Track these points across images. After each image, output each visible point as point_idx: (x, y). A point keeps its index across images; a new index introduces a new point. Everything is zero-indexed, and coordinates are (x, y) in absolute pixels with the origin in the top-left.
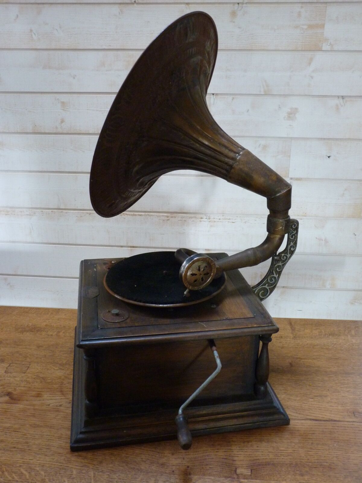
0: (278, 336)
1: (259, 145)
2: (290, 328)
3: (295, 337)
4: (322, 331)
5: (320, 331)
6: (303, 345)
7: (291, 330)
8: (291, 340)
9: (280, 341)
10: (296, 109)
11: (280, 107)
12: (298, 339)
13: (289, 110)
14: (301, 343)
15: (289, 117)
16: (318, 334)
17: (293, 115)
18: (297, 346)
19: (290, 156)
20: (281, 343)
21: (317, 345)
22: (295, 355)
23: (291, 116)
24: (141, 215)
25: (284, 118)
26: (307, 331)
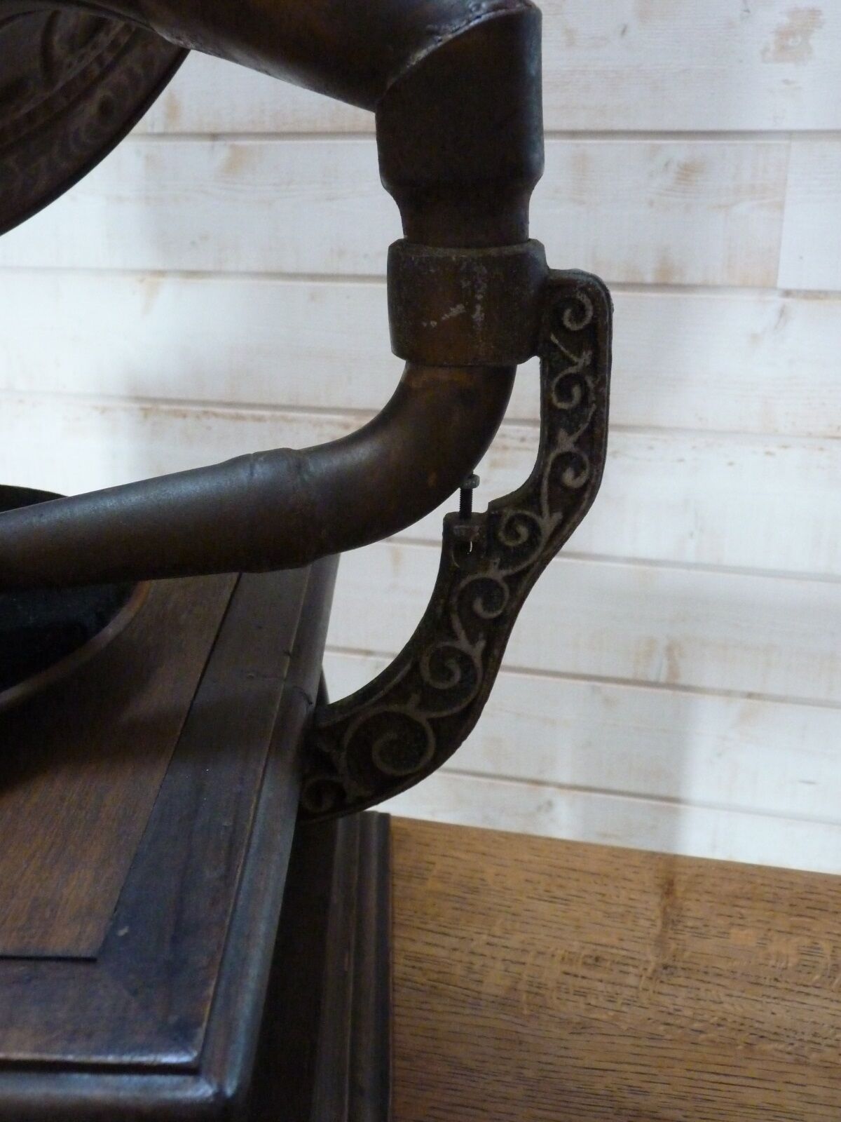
0: (584, 952)
1: (667, 165)
2: (658, 912)
3: (666, 967)
4: (823, 944)
5: (807, 942)
6: (696, 1025)
7: (659, 923)
8: (643, 983)
9: (584, 983)
10: (814, 13)
11: (748, 11)
12: (681, 981)
13: (785, 20)
14: (688, 1013)
15: (783, 48)
16: (793, 961)
17: (799, 39)
18: (662, 1028)
19: (781, 206)
20: (581, 1000)
21: (776, 1036)
22: (634, 1090)
23: (790, 42)
24: (260, 419)
25: (765, 51)
26: (745, 937)
